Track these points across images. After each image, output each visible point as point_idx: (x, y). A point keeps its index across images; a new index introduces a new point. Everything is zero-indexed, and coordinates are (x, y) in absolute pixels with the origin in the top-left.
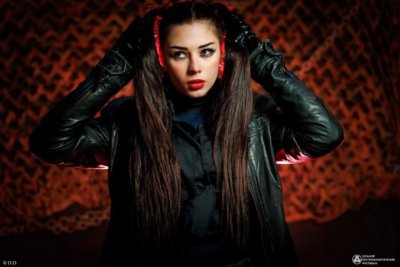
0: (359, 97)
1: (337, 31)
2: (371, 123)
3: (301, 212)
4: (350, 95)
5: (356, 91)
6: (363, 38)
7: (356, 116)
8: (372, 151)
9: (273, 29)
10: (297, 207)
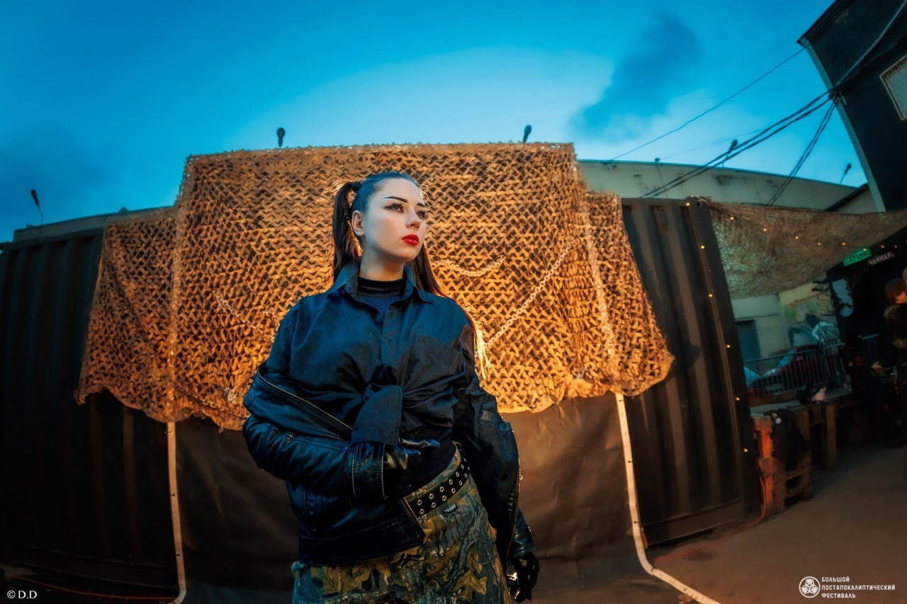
0: (553, 331)
1: (538, 290)
2: (562, 347)
3: (520, 406)
4: (548, 330)
5: (551, 327)
6: (553, 294)
7: (551, 343)
8: (564, 365)
9: (497, 288)
10: (518, 403)
